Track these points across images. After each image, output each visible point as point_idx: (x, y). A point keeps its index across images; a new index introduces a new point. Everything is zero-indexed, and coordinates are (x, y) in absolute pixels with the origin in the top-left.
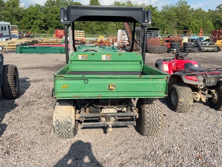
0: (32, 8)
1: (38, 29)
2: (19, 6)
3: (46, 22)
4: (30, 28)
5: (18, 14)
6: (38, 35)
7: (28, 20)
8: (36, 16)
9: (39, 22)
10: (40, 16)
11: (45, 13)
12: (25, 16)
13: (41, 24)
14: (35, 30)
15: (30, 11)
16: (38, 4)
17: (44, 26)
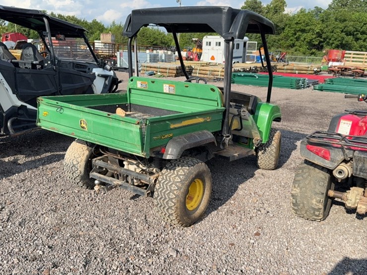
0: (302, 14)
1: (305, 48)
2: (284, 10)
3: (321, 37)
4: (293, 45)
5: (279, 24)
6: (302, 58)
7: (292, 33)
8: (307, 27)
9: (309, 36)
10: (313, 27)
11: (323, 21)
12: (289, 27)
13: (311, 40)
14: (300, 49)
15: (299, 19)
16: (319, 7)
17: (317, 43)
